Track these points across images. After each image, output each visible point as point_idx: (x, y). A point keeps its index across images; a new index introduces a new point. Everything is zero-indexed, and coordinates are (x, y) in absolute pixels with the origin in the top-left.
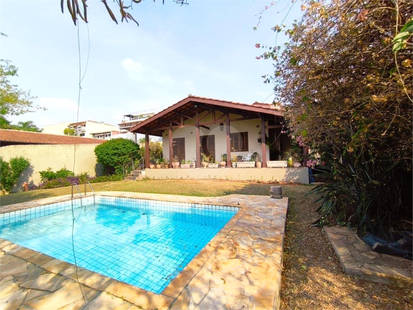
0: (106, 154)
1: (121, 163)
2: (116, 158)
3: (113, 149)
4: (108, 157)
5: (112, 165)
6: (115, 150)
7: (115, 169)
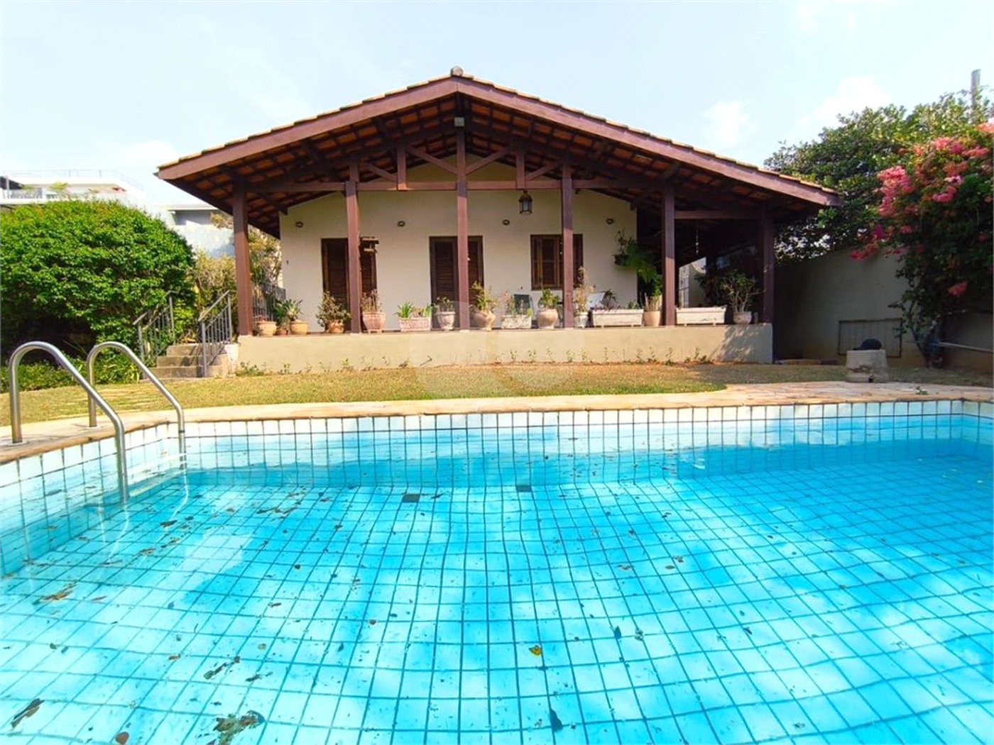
0: (50, 262)
1: (130, 309)
2: (102, 284)
3: (87, 243)
4: (59, 277)
5: (80, 314)
6: (93, 245)
7: (98, 332)
